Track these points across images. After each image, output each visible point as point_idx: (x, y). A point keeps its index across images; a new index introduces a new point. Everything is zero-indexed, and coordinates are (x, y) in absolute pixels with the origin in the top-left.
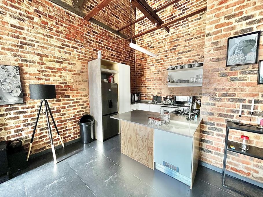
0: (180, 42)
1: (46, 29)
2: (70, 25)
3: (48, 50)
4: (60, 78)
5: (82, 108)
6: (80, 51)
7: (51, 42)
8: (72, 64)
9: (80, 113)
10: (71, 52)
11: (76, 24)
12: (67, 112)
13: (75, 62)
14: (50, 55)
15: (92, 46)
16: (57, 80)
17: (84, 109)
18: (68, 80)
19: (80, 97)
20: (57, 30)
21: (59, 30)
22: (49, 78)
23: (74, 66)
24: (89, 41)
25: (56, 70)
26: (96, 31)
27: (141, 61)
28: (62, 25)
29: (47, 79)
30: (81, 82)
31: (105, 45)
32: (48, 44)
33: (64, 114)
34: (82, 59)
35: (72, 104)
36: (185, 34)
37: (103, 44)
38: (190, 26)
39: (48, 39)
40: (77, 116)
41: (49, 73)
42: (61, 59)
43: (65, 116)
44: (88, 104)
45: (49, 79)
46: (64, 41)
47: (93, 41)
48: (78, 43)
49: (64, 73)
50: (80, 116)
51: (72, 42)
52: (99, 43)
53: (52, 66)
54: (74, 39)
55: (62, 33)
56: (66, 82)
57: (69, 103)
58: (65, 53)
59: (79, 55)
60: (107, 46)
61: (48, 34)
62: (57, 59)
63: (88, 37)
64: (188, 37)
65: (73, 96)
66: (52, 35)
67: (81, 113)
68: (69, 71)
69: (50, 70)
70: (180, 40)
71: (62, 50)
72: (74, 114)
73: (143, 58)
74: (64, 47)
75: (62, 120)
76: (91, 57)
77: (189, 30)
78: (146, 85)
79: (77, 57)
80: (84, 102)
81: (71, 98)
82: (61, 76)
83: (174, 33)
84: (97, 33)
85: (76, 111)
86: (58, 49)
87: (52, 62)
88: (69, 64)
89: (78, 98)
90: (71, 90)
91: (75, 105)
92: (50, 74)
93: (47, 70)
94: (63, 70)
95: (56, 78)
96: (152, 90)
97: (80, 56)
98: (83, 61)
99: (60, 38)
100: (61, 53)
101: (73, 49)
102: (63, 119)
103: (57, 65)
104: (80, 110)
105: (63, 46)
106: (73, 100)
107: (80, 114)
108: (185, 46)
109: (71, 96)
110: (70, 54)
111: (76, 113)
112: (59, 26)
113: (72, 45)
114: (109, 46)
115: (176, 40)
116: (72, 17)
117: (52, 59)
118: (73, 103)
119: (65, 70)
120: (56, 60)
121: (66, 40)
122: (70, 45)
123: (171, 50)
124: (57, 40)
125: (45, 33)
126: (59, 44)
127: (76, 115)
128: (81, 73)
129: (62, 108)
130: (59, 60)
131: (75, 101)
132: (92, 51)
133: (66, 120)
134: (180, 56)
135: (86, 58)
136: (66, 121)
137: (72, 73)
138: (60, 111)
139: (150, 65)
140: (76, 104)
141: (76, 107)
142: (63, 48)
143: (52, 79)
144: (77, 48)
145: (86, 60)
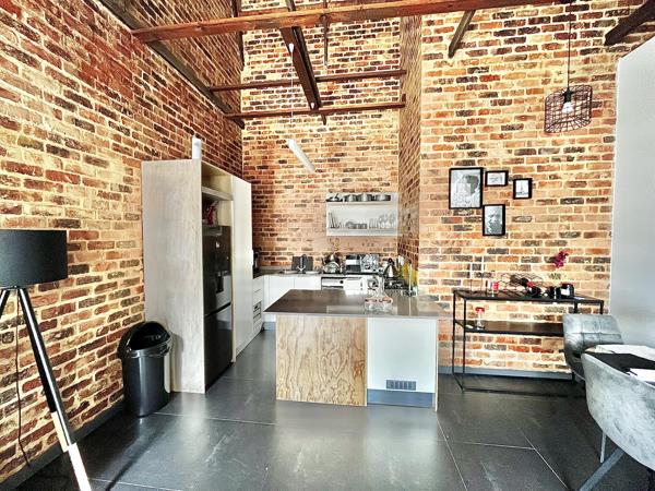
0: (348, 149)
1: (13, 29)
2: (93, 39)
3: (18, 104)
4: (55, 204)
5: (125, 303)
6: (121, 124)
7: (29, 79)
8: (97, 162)
9: (118, 321)
10: (96, 125)
11: (110, 41)
12: (77, 324)
13: (106, 158)
14: (22, 122)
15: (153, 118)
16: (47, 214)
17: (130, 307)
18: (83, 214)
19: (119, 269)
20: (54, 42)
21: (59, 44)
22: (15, 203)
23: (102, 169)
24: (144, 99)
25: (43, 179)
26: (163, 78)
27: (260, 173)
28: (68, 33)
29: (9, 207)
30: (123, 221)
31: (182, 119)
32: (18, 83)
33: (70, 331)
34: (125, 151)
35: (93, 295)
36: (355, 136)
37: (179, 117)
38: (364, 124)
39: (21, 66)
40: (110, 332)
41: (19, 185)
42: (64, 142)
43: (71, 338)
44: (141, 290)
45: (18, 210)
46: (72, 84)
47: (156, 103)
48: (116, 101)
49: (70, 192)
50: (117, 330)
51: (100, 93)
52: (170, 112)
53: (32, 163)
54: (104, 85)
55: (67, 55)
56: (77, 221)
57: (83, 293)
58: (77, 122)
59: (117, 138)
60: (186, 122)
61: (20, 48)
62: (51, 139)
63: (142, 87)
64: (361, 144)
65: (98, 267)
66: (36, 57)
67: (120, 320)
68: (88, 182)
69: (23, 177)
70: (348, 146)
71: (65, 112)
72: (101, 327)
73: (266, 167)
74: (74, 103)
75: (60, 353)
76: (150, 148)
77: (363, 131)
78: (272, 230)
79: (112, 141)
80: (129, 282)
81: (92, 273)
82: (59, 201)
83: (334, 129)
84: (163, 82)
85: (106, 315)
86: (54, 105)
87: (31, 149)
88: (88, 160)
89: (112, 271)
90: (91, 247)
91: (104, 297)
92: (22, 188)
93: (9, 174)
94: (67, 178)
95: (43, 206)
96: (289, 242)
97: (120, 141)
98: (128, 157)
99: (63, 71)
100: (63, 121)
101: (100, 114)
102: (64, 350)
103: (49, 162)
104: (116, 311)
105: (70, 101)
106: (98, 279)
107: (117, 325)
108: (357, 160)
109: (91, 269)
110: (92, 129)
111: (106, 324)
112: (60, 33)
113: (98, 103)
114: (191, 125)
115: (340, 144)
116: (102, 18)
117: (32, 137)
118: (96, 290)
119: (75, 180)
120: (47, 142)
121: (80, 82)
122: (93, 101)
123: (329, 160)
124: (50, 77)
125: (8, 42)
126: (58, 91)
127: (105, 330)
128: (122, 194)
129: (62, 310)
130: (56, 145)
131: (105, 281)
132: (153, 130)
133: (75, 351)
134: (348, 175)
135: (137, 149)
136: (73, 354)
137: (97, 190)
138: (54, 324)
139: (283, 184)
140: (107, 293)
141: (107, 302)
142: (71, 108)
143: (27, 207)
144: (113, 116)
145: (137, 155)
